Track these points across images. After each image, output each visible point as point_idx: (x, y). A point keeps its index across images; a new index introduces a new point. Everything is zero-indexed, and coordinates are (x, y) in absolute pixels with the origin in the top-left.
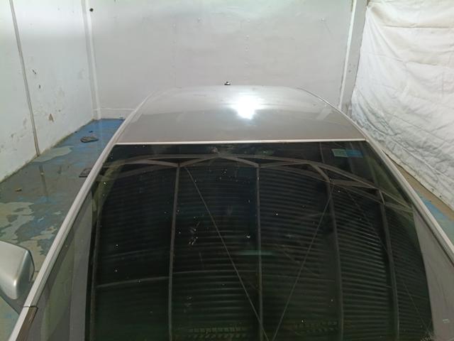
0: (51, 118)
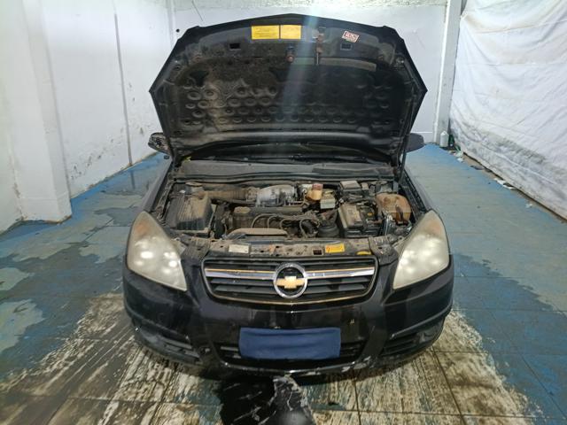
0: (142, 132)
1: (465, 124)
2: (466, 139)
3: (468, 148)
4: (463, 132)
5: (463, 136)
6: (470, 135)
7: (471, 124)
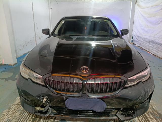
3: (138, 43)
7: (139, 36)
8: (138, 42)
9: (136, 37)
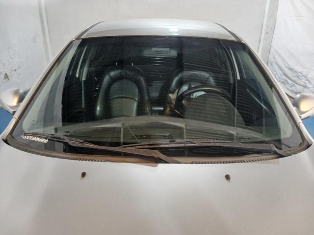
0: (6, 76)
1: (291, 69)
2: (289, 81)
3: (290, 89)
4: (285, 75)
5: (284, 77)
6: (295, 79)
7: (296, 70)
8: (291, 87)
9: (282, 70)
